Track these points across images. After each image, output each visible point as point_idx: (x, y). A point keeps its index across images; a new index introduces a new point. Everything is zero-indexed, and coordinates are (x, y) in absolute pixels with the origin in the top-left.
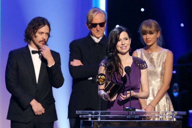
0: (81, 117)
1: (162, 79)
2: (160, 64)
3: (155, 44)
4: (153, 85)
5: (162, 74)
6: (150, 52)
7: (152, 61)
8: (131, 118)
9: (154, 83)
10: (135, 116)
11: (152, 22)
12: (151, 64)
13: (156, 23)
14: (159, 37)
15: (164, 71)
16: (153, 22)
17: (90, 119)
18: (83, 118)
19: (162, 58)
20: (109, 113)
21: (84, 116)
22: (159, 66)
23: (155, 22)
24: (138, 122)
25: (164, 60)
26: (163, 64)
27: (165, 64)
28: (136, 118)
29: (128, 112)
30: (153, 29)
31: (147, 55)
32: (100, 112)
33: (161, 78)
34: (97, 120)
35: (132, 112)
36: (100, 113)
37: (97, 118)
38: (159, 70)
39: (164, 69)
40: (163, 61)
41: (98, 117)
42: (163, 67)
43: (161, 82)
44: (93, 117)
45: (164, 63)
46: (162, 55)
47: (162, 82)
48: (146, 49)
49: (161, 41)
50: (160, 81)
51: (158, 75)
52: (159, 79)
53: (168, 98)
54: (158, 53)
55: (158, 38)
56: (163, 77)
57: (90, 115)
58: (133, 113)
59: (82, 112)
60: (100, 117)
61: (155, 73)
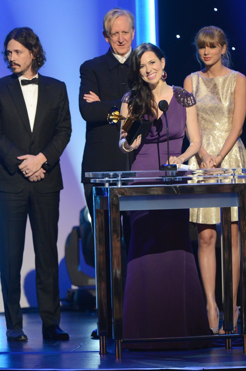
0: (93, 182)
1: (231, 119)
2: (226, 96)
3: (219, 63)
4: (217, 129)
5: (231, 111)
6: (211, 77)
7: (215, 91)
8: (170, 180)
9: (218, 126)
10: (176, 178)
11: (215, 29)
12: (213, 96)
13: (220, 32)
14: (225, 54)
15: (233, 106)
16: (217, 30)
17: (107, 185)
18: (95, 184)
19: (229, 85)
20: (134, 175)
21: (98, 181)
22: (226, 99)
23: (219, 29)
24: (180, 187)
25: (233, 90)
26: (231, 96)
27: (235, 95)
28: (177, 180)
29: (166, 172)
30: (216, 40)
31: (207, 82)
32: (120, 173)
33: (229, 118)
34: (116, 187)
35: (170, 172)
36: (120, 175)
37: (116, 183)
38: (226, 104)
39: (233, 103)
40: (231, 90)
41: (118, 181)
42: (232, 99)
43: (229, 123)
44: (111, 182)
45: (233, 94)
46: (230, 81)
47: (231, 124)
48: (204, 72)
49: (227, 59)
50: (228, 121)
51: (224, 113)
52: (226, 120)
53: (242, 147)
54: (223, 77)
55: (222, 55)
56: (232, 116)
57: (107, 179)
58: (172, 173)
59: (93, 174)
60: (121, 180)
61: (219, 109)
